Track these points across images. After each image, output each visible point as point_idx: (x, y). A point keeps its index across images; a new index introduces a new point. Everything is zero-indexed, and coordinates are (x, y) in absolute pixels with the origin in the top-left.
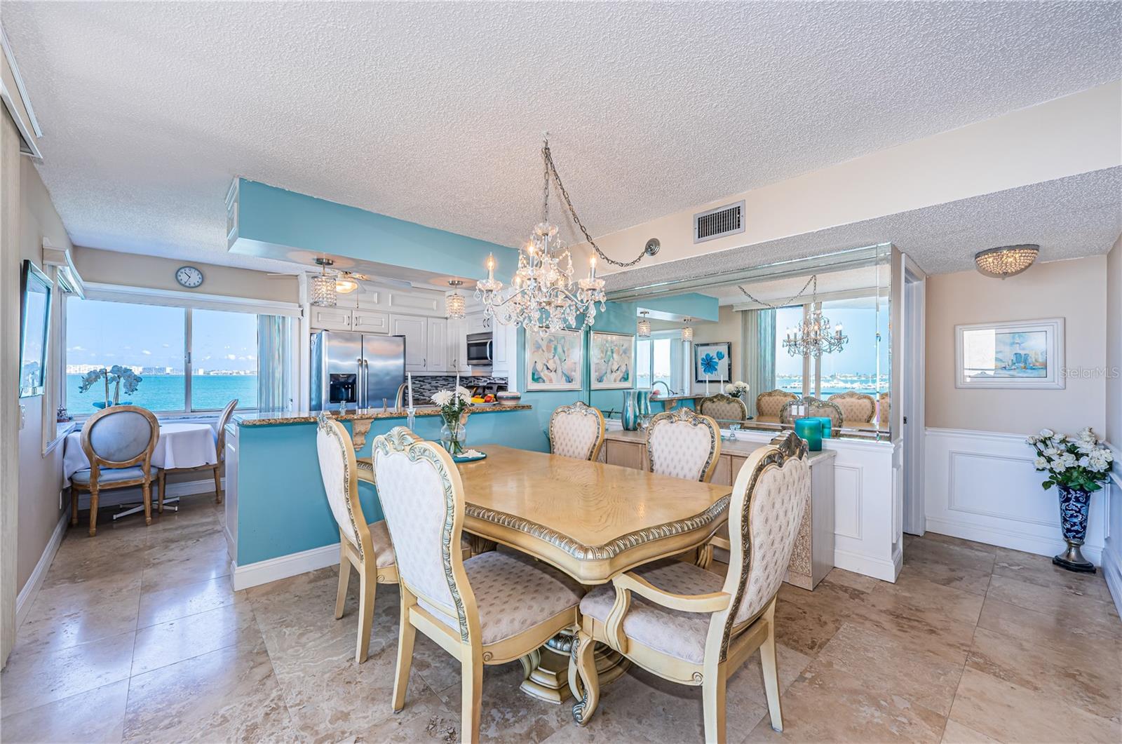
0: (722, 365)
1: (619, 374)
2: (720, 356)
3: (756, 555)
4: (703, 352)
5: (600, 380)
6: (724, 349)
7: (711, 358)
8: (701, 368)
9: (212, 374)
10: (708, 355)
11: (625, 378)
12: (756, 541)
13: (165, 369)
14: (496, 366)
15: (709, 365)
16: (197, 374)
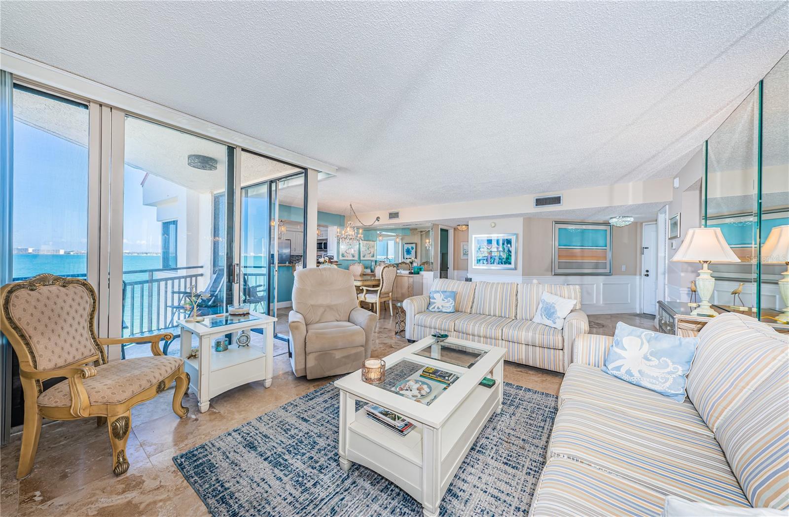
0: (413, 252)
1: (371, 255)
2: (412, 248)
3: (384, 284)
4: (406, 246)
5: (364, 257)
6: (414, 246)
7: (409, 249)
8: (405, 253)
9: (72, 253)
10: (408, 248)
11: (373, 256)
12: (384, 278)
13: (27, 250)
14: (328, 252)
15: (408, 252)
16: (58, 254)
